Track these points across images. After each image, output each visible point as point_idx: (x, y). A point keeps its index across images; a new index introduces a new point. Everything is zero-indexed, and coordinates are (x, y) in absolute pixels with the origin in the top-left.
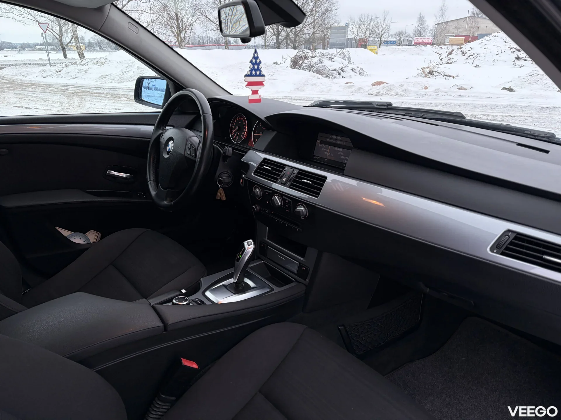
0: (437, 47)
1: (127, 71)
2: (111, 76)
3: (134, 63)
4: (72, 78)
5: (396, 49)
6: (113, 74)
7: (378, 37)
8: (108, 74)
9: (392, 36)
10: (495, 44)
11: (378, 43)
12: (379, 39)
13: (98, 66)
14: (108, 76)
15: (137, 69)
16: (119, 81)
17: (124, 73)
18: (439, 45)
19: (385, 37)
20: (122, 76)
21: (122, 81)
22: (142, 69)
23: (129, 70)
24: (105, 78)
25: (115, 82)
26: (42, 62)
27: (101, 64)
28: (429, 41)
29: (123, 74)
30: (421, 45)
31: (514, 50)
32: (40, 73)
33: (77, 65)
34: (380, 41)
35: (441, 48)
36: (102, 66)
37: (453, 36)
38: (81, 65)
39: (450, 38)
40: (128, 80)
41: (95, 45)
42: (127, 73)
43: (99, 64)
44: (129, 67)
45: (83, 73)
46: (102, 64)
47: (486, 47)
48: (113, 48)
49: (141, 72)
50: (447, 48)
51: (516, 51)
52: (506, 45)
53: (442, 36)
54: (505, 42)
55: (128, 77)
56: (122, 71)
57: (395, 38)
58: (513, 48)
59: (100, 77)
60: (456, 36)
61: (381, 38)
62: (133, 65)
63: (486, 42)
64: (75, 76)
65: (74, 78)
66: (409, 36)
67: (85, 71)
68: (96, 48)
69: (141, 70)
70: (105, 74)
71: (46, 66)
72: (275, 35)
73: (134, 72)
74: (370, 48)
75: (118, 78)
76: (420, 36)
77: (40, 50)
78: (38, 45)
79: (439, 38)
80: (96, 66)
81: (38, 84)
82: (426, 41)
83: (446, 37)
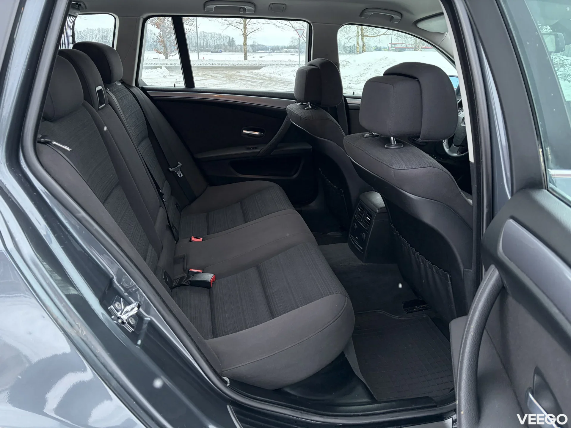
1: (364, 73)
2: (350, 77)
3: (372, 66)
6: (352, 76)
8: (347, 76)
14: (347, 77)
15: (374, 72)
16: (356, 82)
17: (362, 75)
20: (359, 78)
21: (359, 82)
22: (379, 72)
23: (366, 72)
24: (344, 78)
25: (353, 82)
26: (291, 63)
27: (343, 66)
29: (360, 76)
32: (292, 72)
36: (344, 68)
42: (364, 75)
44: (367, 69)
48: (347, 52)
56: (360, 73)
62: (371, 68)
70: (345, 75)
71: (294, 66)
73: (370, 74)
75: (356, 79)
77: (286, 52)
78: (285, 47)
81: (291, 82)
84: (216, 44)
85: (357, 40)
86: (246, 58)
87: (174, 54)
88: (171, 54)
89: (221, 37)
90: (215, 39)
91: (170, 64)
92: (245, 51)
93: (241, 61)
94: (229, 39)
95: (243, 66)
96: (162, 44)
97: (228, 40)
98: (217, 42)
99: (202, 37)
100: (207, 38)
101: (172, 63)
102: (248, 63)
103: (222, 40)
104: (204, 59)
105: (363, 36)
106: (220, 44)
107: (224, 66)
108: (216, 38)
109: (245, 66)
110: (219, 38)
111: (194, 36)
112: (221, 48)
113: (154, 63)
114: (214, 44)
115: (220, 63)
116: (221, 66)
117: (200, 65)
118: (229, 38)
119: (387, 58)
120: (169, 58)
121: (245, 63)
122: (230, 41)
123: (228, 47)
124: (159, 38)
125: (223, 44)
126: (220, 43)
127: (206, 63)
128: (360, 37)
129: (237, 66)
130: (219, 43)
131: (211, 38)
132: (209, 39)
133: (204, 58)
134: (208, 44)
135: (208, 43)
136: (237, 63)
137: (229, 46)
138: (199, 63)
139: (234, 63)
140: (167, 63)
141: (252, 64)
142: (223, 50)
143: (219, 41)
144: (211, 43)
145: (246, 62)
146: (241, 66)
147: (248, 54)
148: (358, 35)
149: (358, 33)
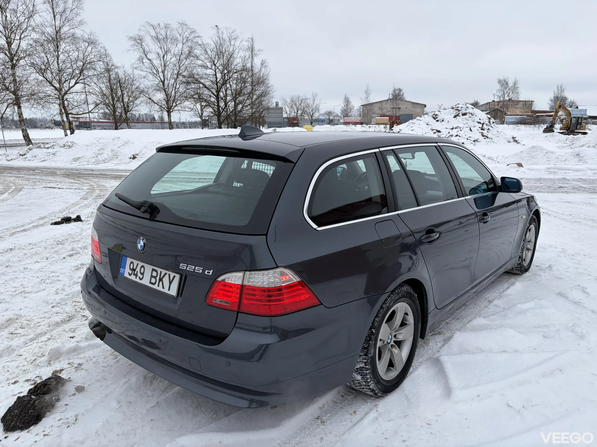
0: (366, 126)
2: (84, 158)
4: (41, 160)
5: (329, 128)
6: (86, 157)
7: (309, 116)
9: (321, 115)
10: (419, 126)
11: (310, 121)
12: (310, 118)
13: (66, 149)
14: (81, 158)
15: (111, 152)
16: (95, 163)
18: (367, 124)
19: (316, 116)
23: (101, 152)
24: (75, 161)
25: (91, 163)
28: (358, 121)
29: (96, 156)
30: (351, 125)
31: (435, 131)
33: (41, 148)
34: (311, 119)
35: (369, 127)
36: (71, 149)
37: (379, 116)
38: (45, 148)
39: (377, 119)
40: (103, 162)
42: (100, 155)
43: (66, 147)
44: (101, 150)
45: (52, 156)
46: (70, 147)
47: (412, 129)
49: (116, 154)
50: (375, 127)
51: (437, 132)
52: (428, 127)
53: (369, 117)
54: (427, 124)
55: (103, 159)
56: (94, 153)
57: (325, 117)
58: (434, 130)
59: (73, 159)
60: (381, 116)
61: (312, 117)
62: (105, 148)
63: (412, 125)
64: (44, 159)
65: (43, 161)
66: (337, 116)
67: (54, 154)
69: (115, 152)
70: (77, 157)
72: (216, 115)
73: (107, 154)
74: (305, 127)
75: (93, 160)
76: (347, 116)
79: (366, 118)
80: (63, 149)
82: (355, 121)
83: (372, 117)
148: (62, 113)
149: (61, 110)
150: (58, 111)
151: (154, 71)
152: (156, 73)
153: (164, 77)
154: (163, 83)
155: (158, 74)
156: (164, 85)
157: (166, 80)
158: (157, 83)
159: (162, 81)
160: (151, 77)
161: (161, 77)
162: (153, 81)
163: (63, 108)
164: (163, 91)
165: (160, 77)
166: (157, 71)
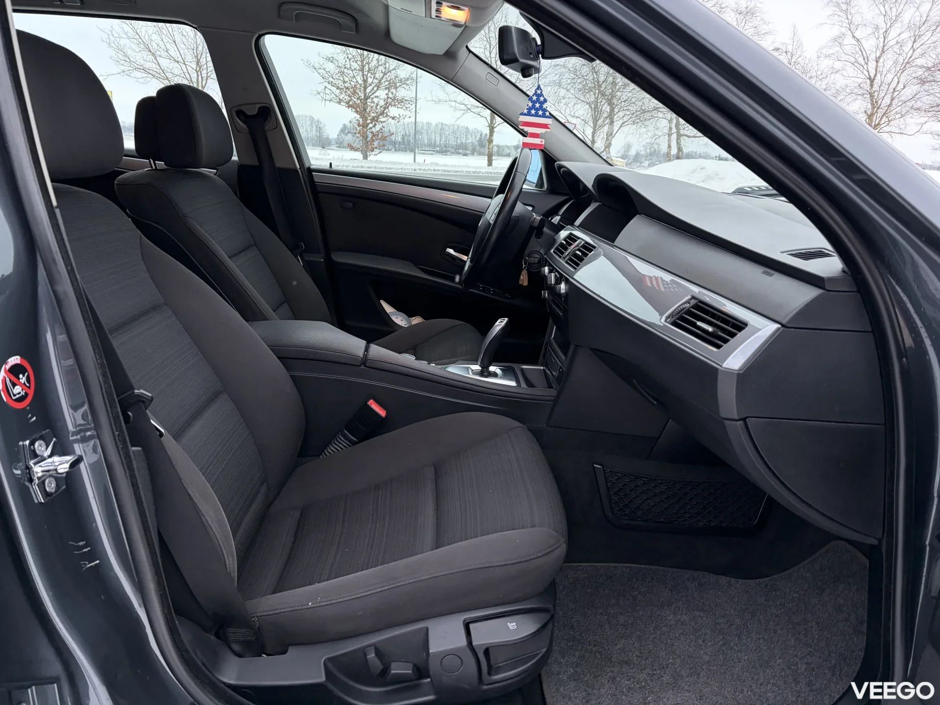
41: (643, 159)
68: (643, 164)
84: (459, 142)
85: (669, 140)
86: (490, 164)
87: (377, 153)
88: (373, 153)
89: (469, 131)
90: (459, 134)
91: (368, 167)
92: (489, 151)
93: (481, 168)
94: (481, 136)
95: (483, 175)
96: (361, 136)
97: (478, 137)
98: (462, 139)
99: (439, 131)
100: (447, 133)
101: (371, 166)
102: (491, 171)
103: (470, 136)
104: (424, 162)
105: (679, 136)
106: (466, 143)
107: (452, 173)
108: (461, 133)
109: (486, 175)
110: (465, 134)
111: (426, 130)
112: (466, 149)
113: (342, 165)
114: (457, 142)
115: (448, 169)
116: (447, 173)
117: (415, 170)
118: (481, 134)
119: (704, 168)
120: (369, 158)
121: (487, 171)
122: (481, 138)
123: (478, 148)
124: (357, 127)
125: (471, 143)
126: (466, 140)
127: (423, 168)
128: (674, 137)
129: (472, 174)
130: (464, 142)
131: (452, 132)
132: (449, 135)
133: (425, 160)
134: (447, 143)
135: (447, 141)
136: (474, 170)
137: (480, 145)
138: (413, 168)
139: (468, 170)
140: (363, 165)
141: (497, 173)
142: (469, 152)
143: (464, 139)
144: (452, 142)
145: (490, 169)
146: (480, 174)
147: (494, 158)
148: (670, 133)
149: (670, 129)
150: (666, 131)
151: (861, 60)
152: (863, 63)
153: (876, 71)
154: (872, 81)
155: (867, 64)
156: (872, 85)
157: (878, 75)
158: (860, 81)
159: (870, 78)
160: (850, 70)
161: (870, 70)
162: (853, 79)
163: (676, 126)
164: (868, 96)
165: (868, 71)
166: (866, 60)
